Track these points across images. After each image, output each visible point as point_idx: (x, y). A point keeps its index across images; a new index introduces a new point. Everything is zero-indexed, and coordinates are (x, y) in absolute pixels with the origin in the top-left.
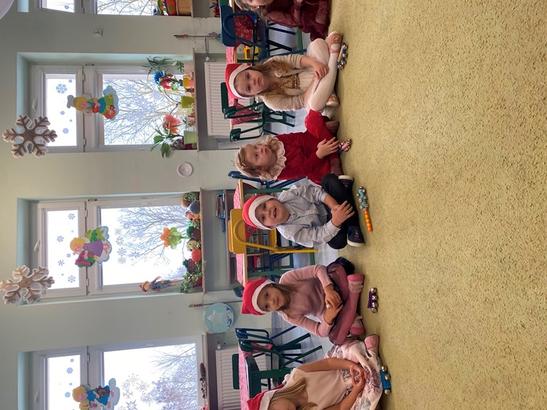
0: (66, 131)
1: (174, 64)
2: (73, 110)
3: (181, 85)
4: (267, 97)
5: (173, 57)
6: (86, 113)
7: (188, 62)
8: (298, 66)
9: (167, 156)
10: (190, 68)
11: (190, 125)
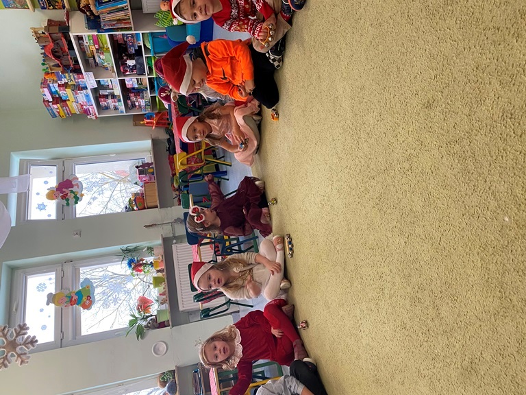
0: (44, 327)
1: (146, 249)
2: (52, 306)
3: (152, 266)
5: (145, 244)
6: (63, 307)
7: (157, 246)
8: (253, 262)
9: (142, 338)
10: (161, 251)
11: (162, 303)
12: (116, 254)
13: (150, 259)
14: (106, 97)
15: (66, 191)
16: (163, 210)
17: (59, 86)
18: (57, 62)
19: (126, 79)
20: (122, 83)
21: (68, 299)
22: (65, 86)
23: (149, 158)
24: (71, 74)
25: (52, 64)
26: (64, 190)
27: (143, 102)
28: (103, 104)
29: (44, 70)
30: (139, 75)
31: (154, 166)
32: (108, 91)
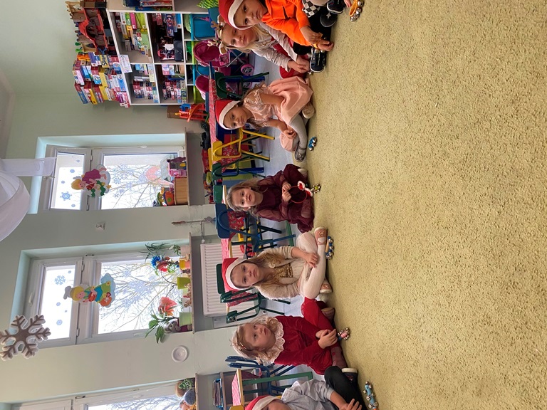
0: (59, 322)
1: (172, 247)
2: (70, 300)
3: (178, 267)
4: (263, 287)
5: (171, 242)
6: (82, 303)
7: (184, 245)
8: (290, 257)
9: (162, 341)
10: (187, 251)
11: (186, 306)
12: (141, 251)
13: (175, 259)
14: (141, 84)
15: (93, 181)
16: (193, 208)
17: (92, 68)
18: (91, 41)
19: (163, 65)
20: (159, 69)
21: (87, 294)
22: (99, 69)
23: (181, 153)
24: (105, 56)
25: (86, 43)
26: (90, 180)
27: (178, 92)
28: (137, 91)
29: (78, 50)
30: (177, 61)
31: (186, 160)
32: (143, 78)
